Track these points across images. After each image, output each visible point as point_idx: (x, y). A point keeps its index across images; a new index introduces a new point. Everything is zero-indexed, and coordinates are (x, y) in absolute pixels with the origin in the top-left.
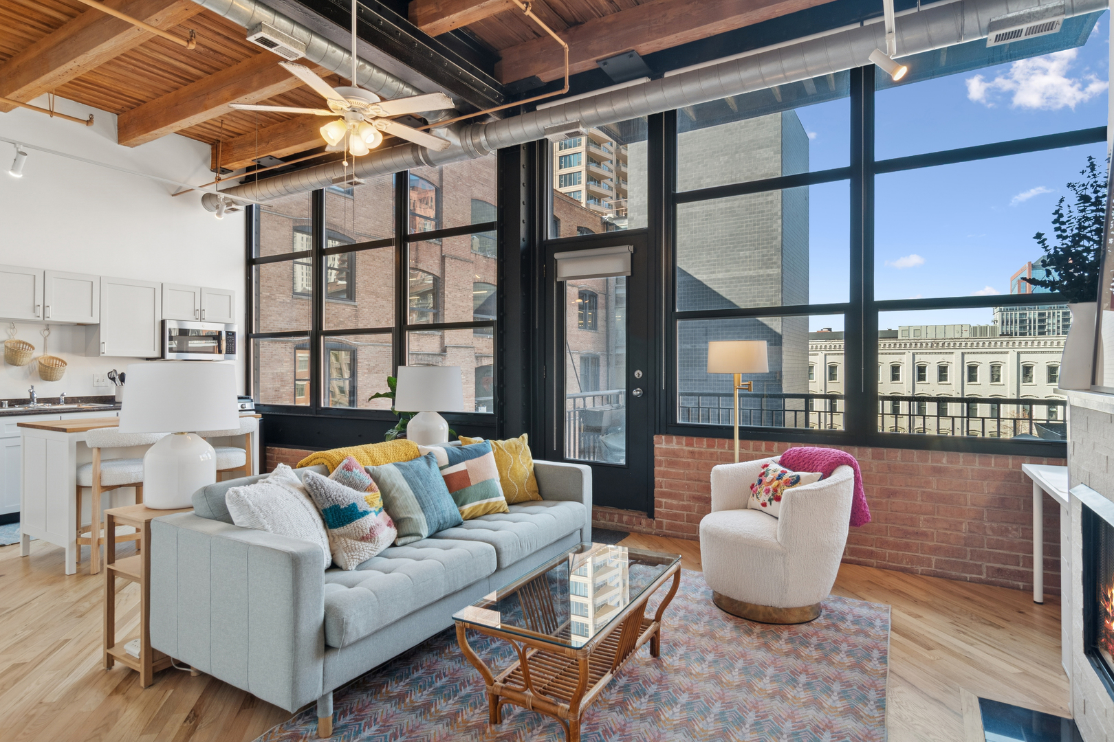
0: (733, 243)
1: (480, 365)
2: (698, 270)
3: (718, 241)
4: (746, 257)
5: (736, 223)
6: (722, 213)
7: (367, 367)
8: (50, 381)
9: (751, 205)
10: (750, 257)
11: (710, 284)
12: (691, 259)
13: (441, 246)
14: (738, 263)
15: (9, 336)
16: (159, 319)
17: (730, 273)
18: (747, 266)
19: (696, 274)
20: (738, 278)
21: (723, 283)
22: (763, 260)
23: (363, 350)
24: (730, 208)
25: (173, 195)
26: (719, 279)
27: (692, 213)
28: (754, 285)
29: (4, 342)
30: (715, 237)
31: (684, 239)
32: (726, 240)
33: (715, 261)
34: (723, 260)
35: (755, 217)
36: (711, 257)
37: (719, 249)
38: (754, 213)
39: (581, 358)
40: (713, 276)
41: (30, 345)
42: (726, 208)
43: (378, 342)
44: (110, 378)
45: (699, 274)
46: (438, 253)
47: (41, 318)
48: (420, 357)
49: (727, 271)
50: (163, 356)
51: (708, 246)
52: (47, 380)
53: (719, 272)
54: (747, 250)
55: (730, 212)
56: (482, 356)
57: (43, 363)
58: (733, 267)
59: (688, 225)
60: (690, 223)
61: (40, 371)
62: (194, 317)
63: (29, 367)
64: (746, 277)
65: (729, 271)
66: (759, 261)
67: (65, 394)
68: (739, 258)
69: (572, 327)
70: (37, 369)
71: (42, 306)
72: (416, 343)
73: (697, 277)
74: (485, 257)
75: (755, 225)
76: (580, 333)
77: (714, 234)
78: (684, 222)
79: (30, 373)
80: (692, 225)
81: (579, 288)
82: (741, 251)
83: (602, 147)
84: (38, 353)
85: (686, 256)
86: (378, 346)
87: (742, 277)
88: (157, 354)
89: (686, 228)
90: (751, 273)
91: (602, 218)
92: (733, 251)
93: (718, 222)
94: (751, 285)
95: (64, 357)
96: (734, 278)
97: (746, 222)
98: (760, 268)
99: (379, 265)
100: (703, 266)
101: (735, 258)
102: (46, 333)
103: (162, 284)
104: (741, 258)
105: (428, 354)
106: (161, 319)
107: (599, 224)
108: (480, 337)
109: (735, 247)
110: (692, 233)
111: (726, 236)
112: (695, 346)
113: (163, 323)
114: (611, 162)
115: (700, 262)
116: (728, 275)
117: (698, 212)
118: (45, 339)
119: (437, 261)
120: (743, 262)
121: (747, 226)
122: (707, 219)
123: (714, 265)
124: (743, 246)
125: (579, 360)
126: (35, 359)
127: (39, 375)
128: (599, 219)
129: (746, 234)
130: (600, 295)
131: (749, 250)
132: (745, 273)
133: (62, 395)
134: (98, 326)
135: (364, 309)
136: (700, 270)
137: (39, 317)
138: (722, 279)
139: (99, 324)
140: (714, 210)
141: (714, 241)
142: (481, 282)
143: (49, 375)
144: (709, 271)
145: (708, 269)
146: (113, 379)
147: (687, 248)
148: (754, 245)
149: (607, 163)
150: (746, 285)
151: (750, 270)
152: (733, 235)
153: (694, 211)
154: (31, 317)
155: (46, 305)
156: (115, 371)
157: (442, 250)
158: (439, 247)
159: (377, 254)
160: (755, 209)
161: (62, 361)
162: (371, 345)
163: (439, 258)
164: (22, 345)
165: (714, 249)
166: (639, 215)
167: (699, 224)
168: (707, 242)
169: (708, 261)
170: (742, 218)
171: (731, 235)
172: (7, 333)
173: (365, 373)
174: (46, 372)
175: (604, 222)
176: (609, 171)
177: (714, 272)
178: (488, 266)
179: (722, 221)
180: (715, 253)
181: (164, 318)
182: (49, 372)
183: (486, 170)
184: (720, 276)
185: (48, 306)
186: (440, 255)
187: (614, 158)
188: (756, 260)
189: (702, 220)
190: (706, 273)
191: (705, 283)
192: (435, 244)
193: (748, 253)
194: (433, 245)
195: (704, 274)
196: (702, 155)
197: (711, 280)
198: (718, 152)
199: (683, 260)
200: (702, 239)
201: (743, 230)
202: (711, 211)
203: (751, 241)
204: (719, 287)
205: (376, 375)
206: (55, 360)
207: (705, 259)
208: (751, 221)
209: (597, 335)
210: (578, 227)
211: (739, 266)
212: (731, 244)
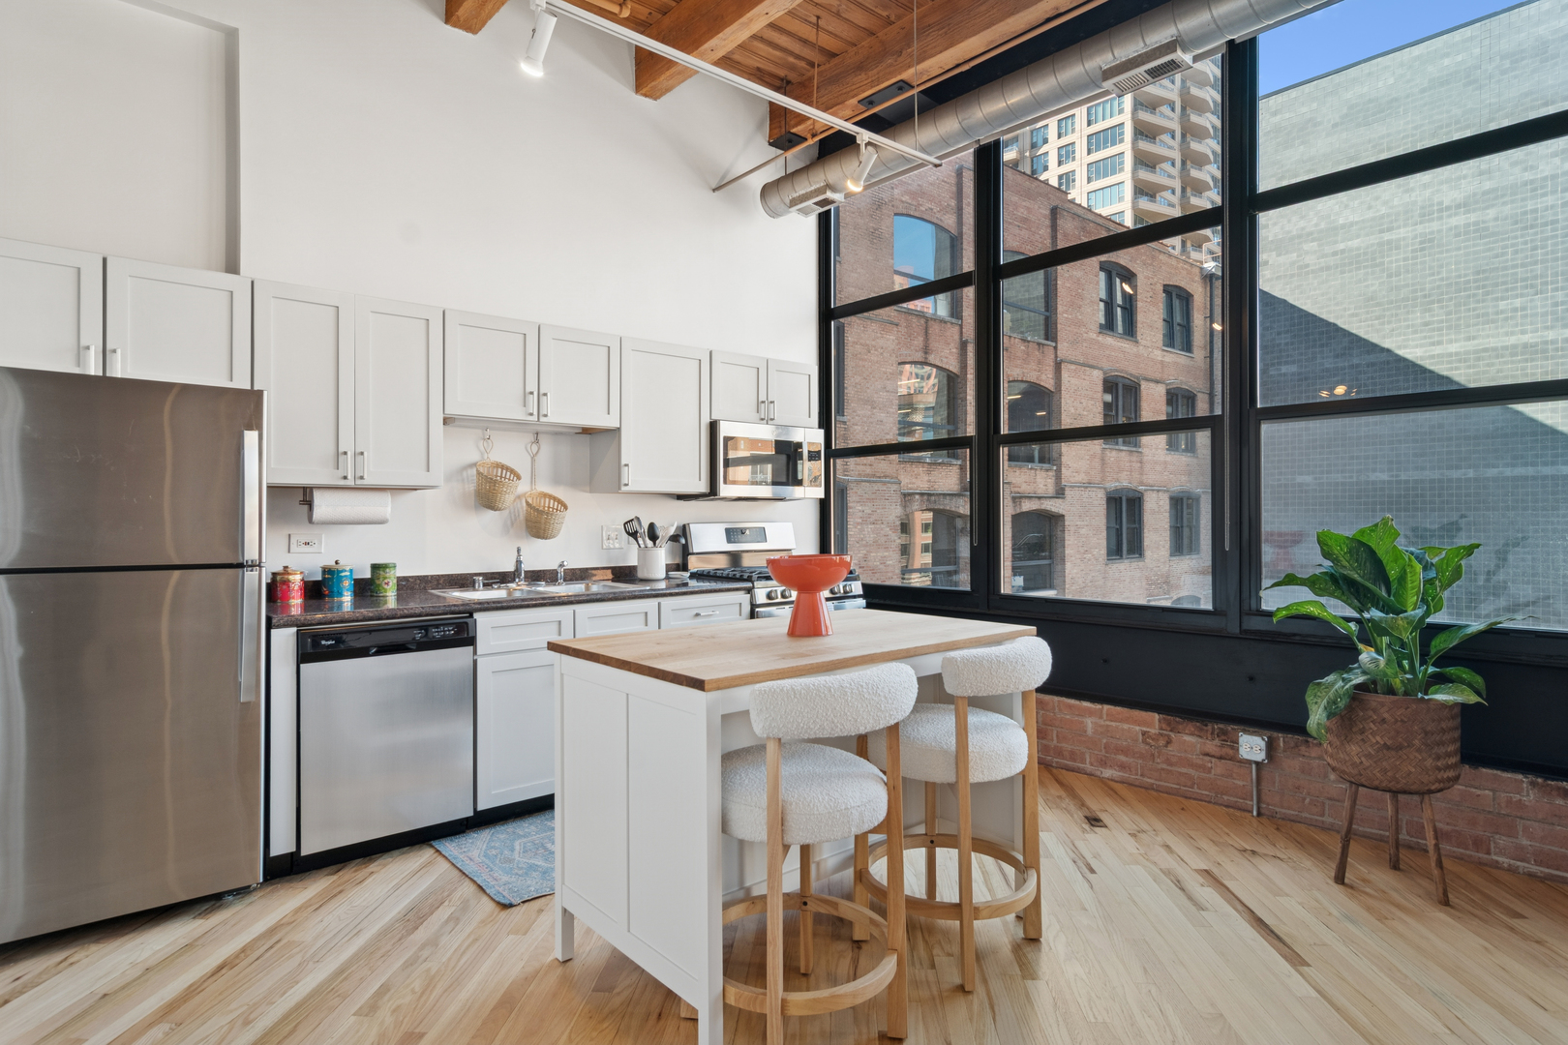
0: (1484, 287)
1: (1018, 511)
2: (1404, 340)
3: (1449, 285)
4: (1515, 310)
5: (1489, 250)
6: (1457, 235)
7: (860, 514)
8: (543, 538)
9: (1526, 213)
10: (1524, 309)
11: (1432, 364)
12: (1389, 322)
13: (961, 326)
14: (1493, 321)
15: (482, 454)
16: (706, 420)
17: (1476, 342)
18: (1516, 325)
19: (1399, 347)
20: (1495, 349)
21: (1460, 361)
22: (1553, 313)
23: (855, 489)
24: (1476, 223)
25: (714, 190)
26: (1450, 355)
27: (1389, 242)
28: (1532, 360)
29: (474, 465)
30: (1442, 279)
31: (1374, 288)
32: (1468, 282)
33: (1442, 321)
34: (1459, 319)
35: (1536, 234)
36: (1433, 316)
37: (1451, 299)
38: (1532, 227)
39: (1172, 499)
40: (1438, 350)
41: (512, 471)
42: (1467, 225)
43: (874, 476)
44: (628, 533)
45: (1405, 347)
46: (957, 337)
47: (535, 418)
48: (933, 498)
49: (1468, 339)
50: (713, 492)
51: (1425, 296)
52: (539, 537)
53: (1450, 342)
54: (1517, 296)
55: (1475, 231)
56: (1021, 497)
57: (530, 502)
58: (1483, 330)
59: (1383, 263)
60: (1386, 260)
61: (527, 520)
62: (756, 416)
63: (510, 512)
64: (1514, 346)
65: (1474, 338)
66: (1544, 314)
67: (565, 563)
68: (1497, 313)
69: (1157, 449)
70: (522, 517)
71: (536, 393)
72: (926, 478)
73: (1401, 352)
74: (1024, 340)
75: (1535, 248)
76: (1169, 458)
77: (1439, 273)
78: (1374, 259)
79: (512, 524)
80: (1391, 262)
81: (1167, 385)
82: (1503, 299)
83: (1158, 169)
84: (523, 487)
85: (1377, 318)
86: (874, 482)
87: (1505, 348)
88: (702, 487)
89: (1378, 269)
90: (1527, 338)
91: (1201, 269)
92: (1483, 301)
93: (1447, 251)
94: (1526, 361)
95: (560, 493)
96: (1485, 350)
97: (1513, 245)
98: (1547, 328)
99: (876, 359)
100: (1415, 332)
101: (1487, 314)
102: (535, 448)
103: (711, 353)
104: (1502, 312)
105: (944, 495)
106: (709, 420)
107: (1197, 278)
108: (1016, 466)
109: (1487, 293)
110: (1390, 276)
111: (1466, 275)
112: (1397, 476)
113: (713, 427)
114: (1173, 193)
115: (1408, 327)
116: (1471, 345)
117: (1404, 239)
118: (532, 458)
119: (954, 350)
120: (1506, 319)
121: (1516, 252)
122: (1422, 249)
123: (1440, 329)
124: (1507, 290)
125: (1168, 502)
126: (519, 497)
127: (524, 526)
128: (1197, 271)
129: (1515, 267)
130: (1200, 396)
131: (1522, 295)
132: (1513, 340)
133: (561, 565)
134: (615, 432)
135: (856, 427)
136: (1408, 340)
137: (531, 414)
138: (1457, 354)
139: (619, 429)
140: (1439, 231)
141: (1439, 287)
142: (1018, 381)
143: (543, 526)
144: (1427, 340)
145: (1425, 337)
146: (634, 535)
147: (1378, 304)
148: (1532, 286)
149: (1167, 194)
150: (1512, 362)
151: (1523, 332)
152: (1484, 271)
153: (1394, 237)
154: (519, 414)
155: (542, 392)
156: (638, 519)
157: (961, 333)
158: (957, 328)
159: (873, 343)
160: (1536, 219)
161: (560, 502)
162: (865, 481)
163: (958, 345)
164: (500, 470)
165: (1439, 301)
166: (1279, 255)
167: (1405, 259)
168: (1422, 290)
169: (1426, 324)
170: (1503, 240)
171: (1478, 273)
172: (478, 447)
173: (858, 524)
174: (538, 524)
175: (1206, 276)
176: (1169, 205)
177: (1439, 343)
178: (1028, 354)
179: (1459, 249)
180: (1442, 307)
181: (714, 417)
182: (543, 521)
183: (1024, 204)
184: (1453, 348)
185: (545, 395)
186: (958, 340)
187: (1177, 184)
188: (1536, 315)
189: (1413, 251)
190: (1422, 346)
191: (1419, 362)
192: (952, 323)
193: (1518, 302)
194: (949, 325)
195: (1416, 346)
196: (1413, 135)
197: (1433, 357)
198: (1448, 125)
199: (1372, 325)
200: (1413, 285)
201: (1507, 261)
202: (1432, 233)
203: (1526, 279)
204: (1451, 369)
205: (873, 526)
206: (547, 500)
207: (1419, 321)
208: (1526, 243)
209: (1195, 461)
210: (1164, 285)
211: (1497, 328)
212: (1478, 288)
